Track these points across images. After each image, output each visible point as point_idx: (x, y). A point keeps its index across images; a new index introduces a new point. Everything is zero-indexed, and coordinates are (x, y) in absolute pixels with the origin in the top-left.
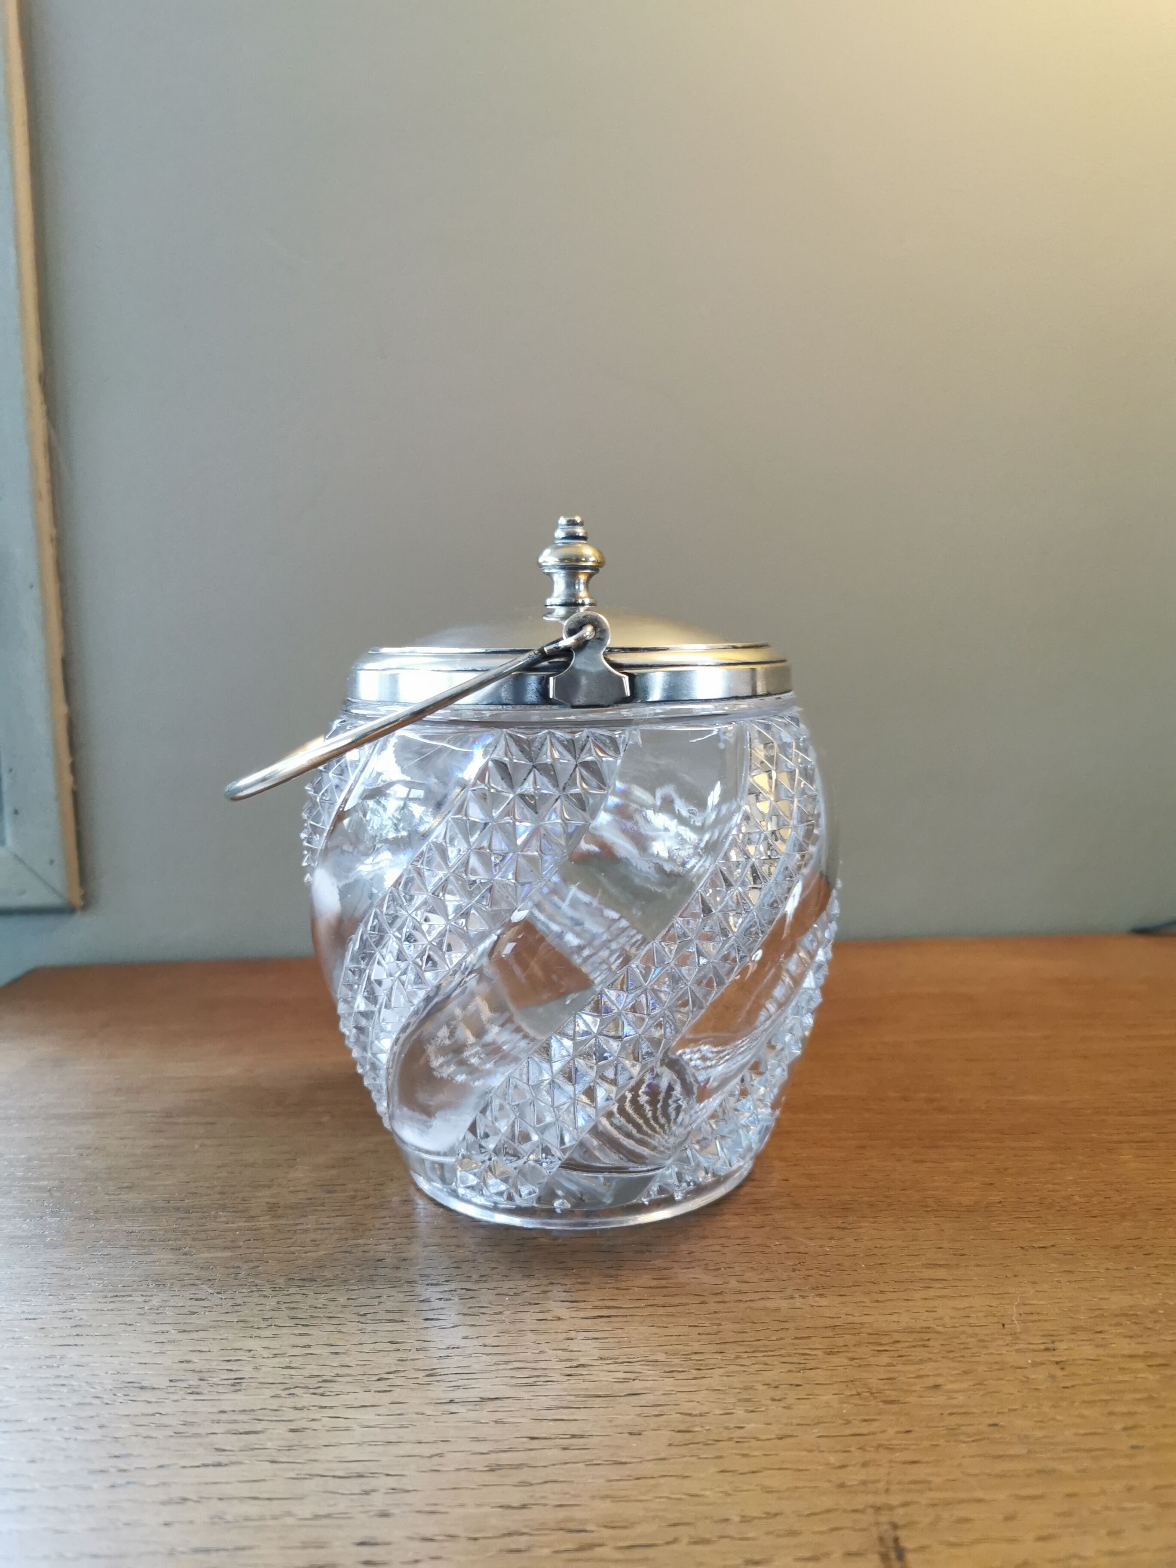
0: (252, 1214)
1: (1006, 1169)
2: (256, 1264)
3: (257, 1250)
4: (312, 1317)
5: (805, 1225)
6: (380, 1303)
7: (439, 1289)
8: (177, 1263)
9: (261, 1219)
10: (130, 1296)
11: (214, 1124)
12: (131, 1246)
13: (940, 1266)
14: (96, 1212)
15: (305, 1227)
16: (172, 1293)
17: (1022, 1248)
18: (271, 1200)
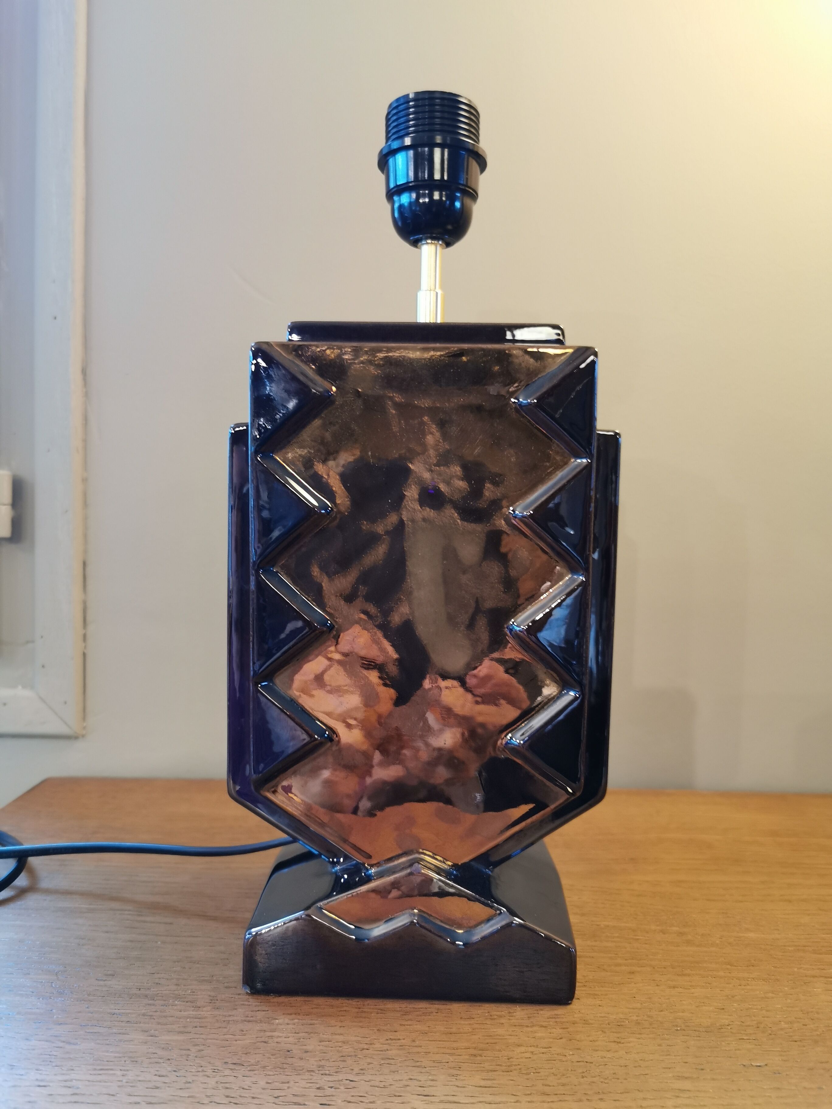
0: (198, 1004)
1: (733, 997)
2: (202, 1047)
3: (202, 1036)
4: (241, 1096)
5: (591, 1038)
6: (289, 1087)
7: (330, 1078)
8: (146, 1043)
9: (205, 1009)
10: (112, 1070)
11: (171, 924)
12: (114, 1026)
13: (686, 1078)
14: (89, 995)
15: (235, 1018)
16: (142, 1069)
17: (744, 1065)
18: (212, 994)
